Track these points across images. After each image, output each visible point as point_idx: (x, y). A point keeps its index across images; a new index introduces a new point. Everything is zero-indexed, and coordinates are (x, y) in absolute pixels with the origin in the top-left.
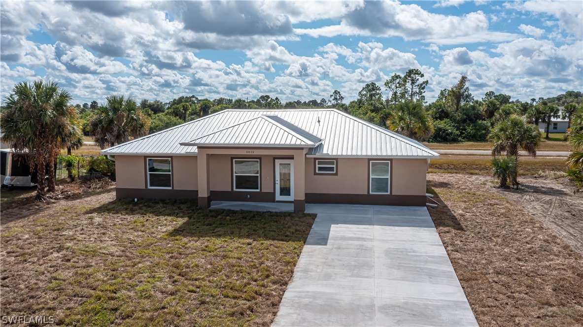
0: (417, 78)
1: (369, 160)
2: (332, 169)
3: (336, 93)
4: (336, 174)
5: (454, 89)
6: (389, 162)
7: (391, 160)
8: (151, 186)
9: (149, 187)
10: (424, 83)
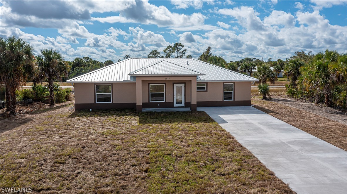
0: (181, 48)
1: (223, 83)
2: (204, 88)
3: (127, 56)
4: (207, 91)
5: (205, 54)
6: (233, 84)
7: (234, 83)
8: (97, 101)
9: (97, 102)
10: (184, 50)
